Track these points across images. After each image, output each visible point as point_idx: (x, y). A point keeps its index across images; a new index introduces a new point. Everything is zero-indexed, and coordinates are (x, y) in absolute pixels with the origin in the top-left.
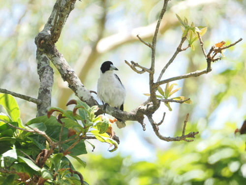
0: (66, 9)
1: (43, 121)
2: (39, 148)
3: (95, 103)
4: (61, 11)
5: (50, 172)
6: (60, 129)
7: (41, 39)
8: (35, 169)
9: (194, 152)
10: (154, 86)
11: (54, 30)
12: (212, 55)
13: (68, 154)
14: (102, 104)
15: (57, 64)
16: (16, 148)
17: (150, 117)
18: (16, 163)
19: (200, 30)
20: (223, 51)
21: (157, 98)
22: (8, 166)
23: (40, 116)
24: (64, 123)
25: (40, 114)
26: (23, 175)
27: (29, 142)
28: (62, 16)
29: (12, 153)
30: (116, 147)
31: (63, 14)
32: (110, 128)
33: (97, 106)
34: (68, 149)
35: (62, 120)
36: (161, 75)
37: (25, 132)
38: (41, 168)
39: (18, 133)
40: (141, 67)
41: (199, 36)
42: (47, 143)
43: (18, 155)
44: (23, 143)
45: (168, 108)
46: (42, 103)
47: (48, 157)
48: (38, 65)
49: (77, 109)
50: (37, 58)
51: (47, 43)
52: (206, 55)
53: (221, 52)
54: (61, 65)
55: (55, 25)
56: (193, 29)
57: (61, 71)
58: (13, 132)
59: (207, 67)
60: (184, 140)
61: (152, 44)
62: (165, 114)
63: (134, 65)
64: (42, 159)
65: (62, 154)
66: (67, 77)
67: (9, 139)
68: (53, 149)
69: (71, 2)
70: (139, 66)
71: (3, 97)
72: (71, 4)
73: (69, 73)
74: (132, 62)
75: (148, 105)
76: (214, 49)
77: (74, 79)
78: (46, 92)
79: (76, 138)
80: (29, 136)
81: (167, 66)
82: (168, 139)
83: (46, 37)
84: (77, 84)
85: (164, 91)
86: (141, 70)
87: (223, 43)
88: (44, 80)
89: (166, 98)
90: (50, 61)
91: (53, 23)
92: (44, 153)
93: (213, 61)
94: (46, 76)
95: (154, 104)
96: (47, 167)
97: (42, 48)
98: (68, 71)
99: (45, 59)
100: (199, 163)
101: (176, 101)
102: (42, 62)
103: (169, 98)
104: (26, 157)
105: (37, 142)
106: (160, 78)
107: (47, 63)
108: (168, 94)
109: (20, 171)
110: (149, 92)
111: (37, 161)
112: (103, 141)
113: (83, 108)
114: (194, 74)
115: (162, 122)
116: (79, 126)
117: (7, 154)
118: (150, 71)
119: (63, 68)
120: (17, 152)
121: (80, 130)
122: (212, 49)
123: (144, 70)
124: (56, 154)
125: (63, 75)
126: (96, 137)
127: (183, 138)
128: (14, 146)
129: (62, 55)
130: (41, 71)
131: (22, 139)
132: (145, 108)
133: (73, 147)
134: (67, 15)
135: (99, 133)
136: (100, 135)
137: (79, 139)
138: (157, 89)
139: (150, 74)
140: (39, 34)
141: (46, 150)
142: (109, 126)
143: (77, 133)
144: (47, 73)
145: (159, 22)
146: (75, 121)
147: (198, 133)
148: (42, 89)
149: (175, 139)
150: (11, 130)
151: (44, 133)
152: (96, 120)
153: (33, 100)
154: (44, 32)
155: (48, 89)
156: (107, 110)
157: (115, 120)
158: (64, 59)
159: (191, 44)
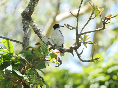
1: (25, 53)
2: (23, 66)
3: (50, 44)
5: (28, 77)
6: (32, 56)
7: (24, 14)
8: (20, 75)
9: (100, 67)
10: (78, 36)
11: (30, 9)
12: (105, 21)
13: (36, 68)
15: (32, 25)
16: (12, 65)
17: (76, 51)
18: (11, 72)
19: (100, 9)
21: (80, 42)
22: (7, 74)
24: (34, 53)
25: (24, 49)
26: (15, 78)
27: (18, 63)
28: (34, 3)
29: (10, 68)
30: (59, 65)
31: (35, 2)
32: (57, 56)
33: (50, 46)
34: (36, 66)
35: (33, 52)
36: (82, 31)
37: (17, 58)
38: (23, 75)
39: (13, 58)
40: (72, 27)
41: (99, 12)
42: (26, 63)
43: (13, 69)
44: (15, 63)
45: (85, 47)
46: (25, 44)
47: (27, 69)
48: (23, 26)
49: (40, 47)
50: (23, 23)
51: (27, 16)
52: (103, 21)
53: (110, 20)
54: (34, 26)
55: (31, 7)
56: (97, 9)
57: (34, 29)
58: (11, 58)
60: (93, 61)
61: (77, 16)
62: (83, 49)
64: (24, 71)
65: (33, 68)
66: (37, 32)
68: (29, 66)
70: (71, 26)
71: (6, 41)
73: (38, 30)
74: (68, 25)
76: (107, 18)
77: (40, 33)
78: (27, 39)
79: (40, 60)
80: (19, 60)
81: (84, 27)
82: (85, 61)
83: (27, 13)
84: (41, 35)
86: (71, 28)
87: (111, 15)
88: (26, 33)
89: (84, 42)
90: (29, 24)
91: (30, 6)
92: (25, 68)
93: (106, 24)
95: (78, 44)
96: (26, 74)
97: (25, 18)
98: (37, 29)
99: (26, 23)
100: (103, 73)
101: (89, 43)
102: (25, 25)
103: (86, 42)
104: (16, 70)
105: (22, 63)
107: (27, 25)
108: (85, 39)
109: (13, 77)
111: (21, 72)
112: (53, 62)
113: (43, 46)
114: (97, 30)
115: (82, 53)
116: (42, 55)
118: (76, 29)
119: (35, 28)
120: (12, 67)
121: (42, 57)
123: (73, 28)
124: (30, 68)
125: (35, 31)
126: (50, 60)
127: (92, 60)
129: (34, 21)
130: (25, 29)
131: (15, 61)
132: (74, 46)
133: (39, 65)
134: (37, 2)
135: (51, 58)
136: (51, 59)
138: (80, 37)
139: (76, 30)
140: (24, 11)
141: (26, 67)
142: (56, 55)
143: (40, 58)
144: (27, 30)
145: (80, 5)
146: (40, 53)
147: (99, 58)
148: (25, 38)
149: (88, 61)
150: (9, 57)
151: (24, 58)
152: (49, 52)
153: (21, 43)
154: (26, 11)
155: (28, 37)
156: (56, 47)
157: (59, 52)
158: (35, 23)
159: (96, 16)
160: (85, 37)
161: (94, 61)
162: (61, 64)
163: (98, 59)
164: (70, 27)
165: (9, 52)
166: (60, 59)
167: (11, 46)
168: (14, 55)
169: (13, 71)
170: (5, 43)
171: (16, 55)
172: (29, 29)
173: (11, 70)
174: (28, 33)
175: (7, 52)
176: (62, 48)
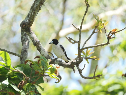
0: (37, 9)
1: (23, 66)
2: (20, 80)
3: (50, 58)
4: (34, 10)
5: (25, 92)
6: (31, 70)
7: (24, 24)
8: (17, 91)
10: (80, 51)
11: (30, 20)
12: (110, 35)
13: (34, 83)
14: (53, 59)
15: (31, 37)
16: (8, 79)
17: (77, 66)
18: (8, 87)
20: (116, 34)
21: (82, 57)
22: (3, 89)
23: (21, 63)
24: (33, 68)
26: (11, 93)
27: (15, 77)
28: (34, 13)
29: (6, 82)
31: (35, 12)
32: (57, 71)
33: (50, 60)
34: (35, 81)
35: (32, 66)
36: (84, 45)
37: (14, 71)
38: (20, 90)
39: (10, 72)
40: (74, 40)
41: (104, 26)
42: (24, 77)
43: (9, 83)
44: (12, 77)
45: (87, 62)
46: (23, 57)
47: (24, 84)
48: (22, 37)
49: (40, 60)
50: (21, 34)
51: (26, 26)
52: (107, 35)
53: (115, 34)
54: (33, 38)
55: (31, 17)
56: (101, 22)
57: (33, 41)
58: (7, 71)
59: (107, 41)
60: (94, 78)
61: (80, 29)
62: (85, 65)
63: (70, 39)
64: (21, 86)
65: (31, 83)
66: (36, 44)
67: (5, 75)
68: (27, 81)
69: (39, 6)
70: (72, 40)
71: (3, 52)
72: (40, 7)
73: (37, 42)
74: (69, 38)
75: (77, 60)
77: (40, 45)
78: (25, 52)
80: (16, 74)
81: (87, 41)
82: (86, 78)
83: (26, 23)
84: (41, 48)
85: (85, 53)
86: (73, 42)
87: (116, 29)
88: (24, 46)
89: (86, 57)
90: (28, 36)
91: (30, 16)
92: (22, 83)
93: (111, 39)
95: (80, 59)
96: (23, 90)
97: (24, 29)
98: (37, 41)
99: (25, 35)
101: (91, 59)
102: (24, 36)
103: (88, 57)
104: (13, 84)
105: (19, 77)
106: (83, 46)
107: (26, 37)
109: (10, 91)
110: (77, 53)
111: (18, 87)
112: (53, 77)
113: (43, 60)
114: (100, 45)
115: (83, 69)
116: (41, 69)
117: (3, 82)
118: (78, 42)
120: (9, 81)
121: (41, 71)
122: (110, 33)
123: (75, 42)
124: (28, 83)
125: (34, 43)
126: (49, 75)
127: (94, 77)
128: (7, 78)
129: (34, 33)
130: (23, 41)
131: (12, 75)
132: (75, 61)
133: (37, 80)
134: (37, 12)
135: (51, 73)
136: (51, 74)
137: (40, 76)
138: (82, 52)
139: (78, 44)
140: (23, 22)
141: (23, 81)
142: (56, 70)
143: (39, 73)
144: (26, 42)
145: (84, 17)
146: (39, 67)
147: (102, 75)
148: (23, 50)
149: (90, 78)
150: (6, 70)
151: (22, 72)
152: (49, 66)
153: (18, 56)
154: (25, 21)
155: (26, 50)
156: (55, 62)
157: (59, 67)
158: (35, 35)
159: (100, 29)
160: (87, 53)
161: (96, 78)
162: (60, 80)
163: (100, 77)
165: (5, 65)
166: (60, 75)
167: (8, 58)
168: (11, 68)
169: (9, 85)
170: (2, 54)
171: (14, 68)
172: (27, 41)
173: (8, 85)
174: (26, 45)
175: (4, 65)
176: (62, 62)
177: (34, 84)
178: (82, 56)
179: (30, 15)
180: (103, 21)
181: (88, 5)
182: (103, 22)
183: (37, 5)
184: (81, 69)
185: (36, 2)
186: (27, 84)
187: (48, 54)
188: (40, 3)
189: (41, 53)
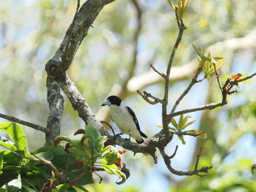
0: (78, 35)
1: (51, 150)
2: (44, 178)
3: (106, 133)
4: (73, 38)
6: (67, 158)
7: (52, 66)
10: (167, 119)
11: (65, 57)
12: (227, 87)
13: (75, 185)
14: (113, 135)
15: (67, 92)
16: (21, 177)
17: (162, 150)
19: (216, 61)
20: (240, 84)
21: (170, 130)
23: (48, 145)
24: (71, 153)
25: (48, 143)
27: (35, 172)
28: (74, 43)
29: (16, 183)
30: (124, 180)
31: (75, 40)
32: (119, 160)
33: (106, 137)
34: (75, 180)
35: (69, 149)
36: (175, 107)
37: (32, 161)
39: (25, 162)
40: (154, 98)
41: (215, 67)
42: (53, 173)
43: (22, 184)
44: (29, 173)
45: (181, 141)
46: (50, 132)
47: (54, 187)
48: (48, 92)
49: (85, 138)
50: (47, 85)
51: (58, 70)
52: (222, 87)
53: (237, 85)
54: (71, 94)
55: (66, 51)
56: (210, 60)
57: (71, 100)
58: (20, 161)
59: (222, 100)
60: (197, 174)
61: (166, 74)
62: (177, 147)
63: (146, 96)
64: (47, 190)
65: (68, 184)
66: (78, 107)
67: (14, 168)
68: (59, 180)
69: (83, 29)
70: (151, 97)
71: (10, 125)
72: (84, 31)
73: (80, 102)
74: (145, 93)
75: (161, 137)
76: (231, 81)
77: (85, 108)
78: (55, 121)
79: (83, 168)
80: (36, 166)
81: (181, 98)
82: (180, 173)
83: (57, 64)
84: (87, 114)
85: (178, 123)
86: (153, 100)
87: (239, 75)
88: (54, 109)
89: (179, 131)
90: (61, 89)
91: (64, 50)
92: (49, 184)
94: (56, 104)
95: (167, 136)
97: (52, 75)
98: (79, 100)
99: (55, 87)
101: (189, 134)
102: (52, 90)
103: (183, 131)
104: (31, 187)
105: (44, 173)
106: (174, 109)
107: (57, 91)
108: (182, 126)
112: (112, 173)
113: (91, 137)
114: (208, 107)
115: (174, 155)
116: (87, 157)
117: (11, 183)
118: (162, 102)
119: (73, 97)
120: (22, 181)
121: (87, 161)
122: (228, 81)
123: (157, 101)
124: (62, 185)
125: (74, 103)
126: (105, 168)
127: (195, 172)
128: (19, 175)
129: (73, 83)
130: (52, 99)
131: (29, 168)
132: (157, 140)
133: (80, 178)
134: (79, 42)
135: (107, 164)
136: (108, 166)
137: (85, 171)
138: (170, 121)
139: (163, 106)
140: (50, 61)
141: (52, 181)
142: (118, 157)
143: (84, 164)
144: (57, 101)
145: (173, 51)
146: (83, 152)
147: (211, 167)
148: (52, 118)
149: (187, 174)
150: (16, 158)
151: (49, 162)
152: (104, 151)
153: (42, 129)
154: (55, 59)
155: (57, 117)
156: (117, 141)
157: (124, 152)
158: (75, 87)
159: (208, 75)
160: (182, 122)
161: (200, 173)
162: (127, 178)
163: (208, 170)
164: (149, 98)
165: (15, 148)
166: (127, 167)
167: (19, 135)
168: (28, 154)
169: (23, 190)
171: (32, 154)
172: (60, 101)
173: (20, 188)
174: (58, 107)
175: (12, 148)
176: (131, 142)
177: (74, 187)
178: (172, 129)
179: (65, 48)
180: (213, 59)
181: (183, 25)
182: (213, 61)
183: (78, 26)
184: (169, 156)
185: (76, 21)
186: (59, 187)
187: (102, 126)
188: (84, 23)
189: (87, 124)
